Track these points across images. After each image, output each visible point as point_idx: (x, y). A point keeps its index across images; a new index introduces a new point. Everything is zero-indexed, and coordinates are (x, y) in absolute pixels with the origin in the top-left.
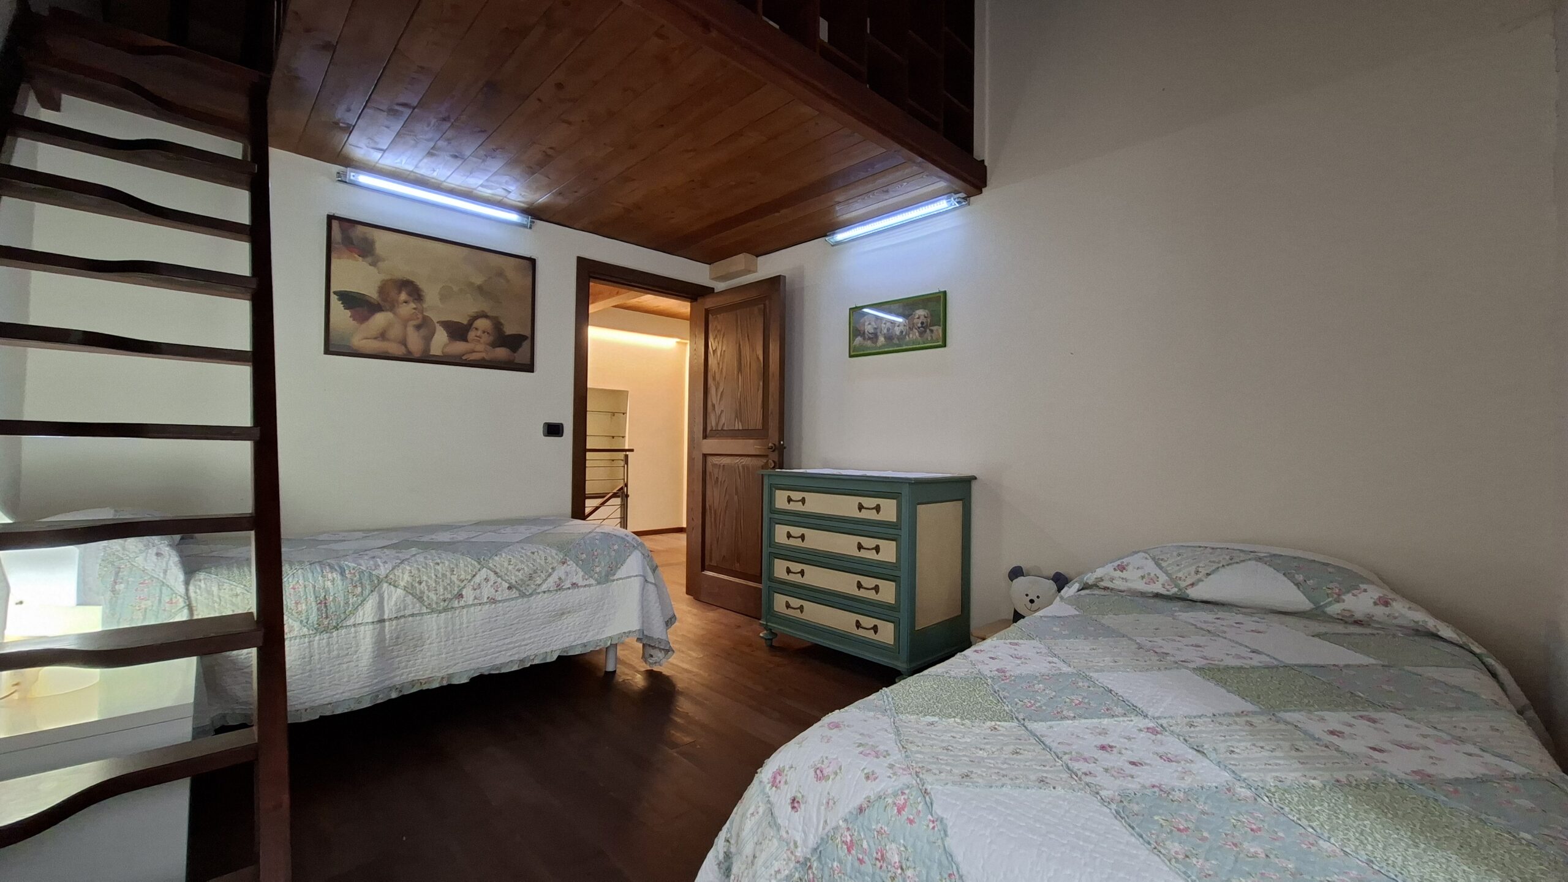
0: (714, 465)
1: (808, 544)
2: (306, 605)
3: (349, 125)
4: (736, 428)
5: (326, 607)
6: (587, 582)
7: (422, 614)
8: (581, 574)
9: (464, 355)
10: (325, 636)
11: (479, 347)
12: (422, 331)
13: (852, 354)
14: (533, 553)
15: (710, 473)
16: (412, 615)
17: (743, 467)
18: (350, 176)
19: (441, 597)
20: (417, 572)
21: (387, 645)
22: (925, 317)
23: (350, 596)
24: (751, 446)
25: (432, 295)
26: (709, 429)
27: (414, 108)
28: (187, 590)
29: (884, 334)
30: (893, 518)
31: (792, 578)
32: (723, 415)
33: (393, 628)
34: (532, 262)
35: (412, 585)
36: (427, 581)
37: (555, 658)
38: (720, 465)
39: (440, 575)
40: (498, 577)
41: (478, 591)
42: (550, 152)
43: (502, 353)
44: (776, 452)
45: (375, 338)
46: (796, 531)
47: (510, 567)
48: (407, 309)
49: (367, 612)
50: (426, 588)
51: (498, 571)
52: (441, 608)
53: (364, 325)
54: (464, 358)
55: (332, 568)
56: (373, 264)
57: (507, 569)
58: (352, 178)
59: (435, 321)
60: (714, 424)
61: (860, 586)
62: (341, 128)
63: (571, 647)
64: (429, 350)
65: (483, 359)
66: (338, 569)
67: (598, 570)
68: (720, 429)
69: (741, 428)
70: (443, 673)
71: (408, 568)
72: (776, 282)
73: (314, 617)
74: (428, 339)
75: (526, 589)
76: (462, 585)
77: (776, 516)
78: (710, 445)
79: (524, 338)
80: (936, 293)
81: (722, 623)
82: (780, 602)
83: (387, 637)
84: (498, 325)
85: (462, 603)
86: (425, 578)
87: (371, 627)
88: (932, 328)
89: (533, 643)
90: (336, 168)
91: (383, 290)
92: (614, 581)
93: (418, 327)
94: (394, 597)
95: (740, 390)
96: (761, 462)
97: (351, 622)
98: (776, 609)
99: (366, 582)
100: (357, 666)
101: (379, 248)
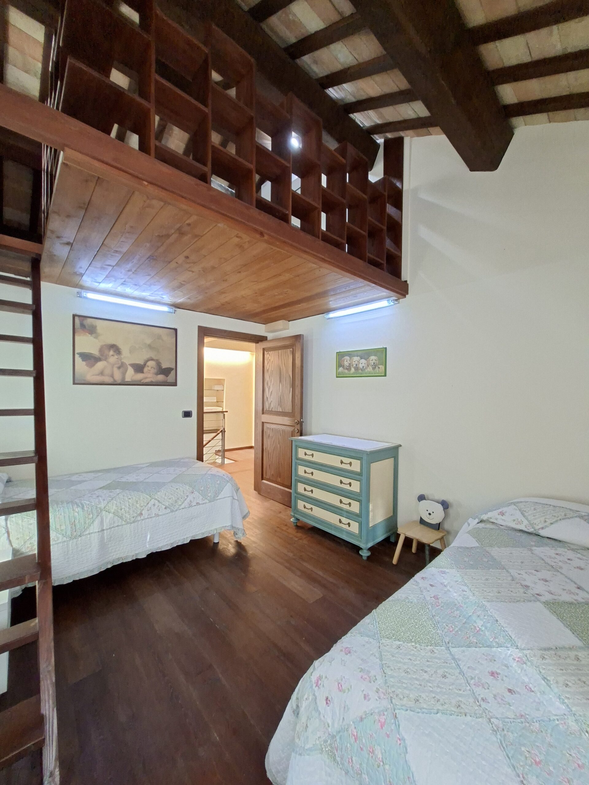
0: (268, 428)
1: (315, 477)
2: (65, 526)
3: (81, 273)
4: (279, 411)
5: (75, 526)
6: (204, 502)
7: (123, 525)
8: (201, 497)
9: (142, 380)
10: (75, 540)
11: (149, 375)
12: (121, 369)
13: (338, 376)
14: (177, 489)
15: (266, 432)
16: (118, 526)
17: (282, 430)
18: (83, 294)
19: (132, 516)
20: (119, 504)
21: (105, 542)
22: (376, 360)
23: (87, 519)
24: (286, 420)
25: (125, 352)
26: (265, 409)
27: (114, 266)
28: (6, 523)
29: (354, 367)
30: (358, 470)
31: (306, 493)
32: (272, 404)
33: (109, 533)
34: (176, 330)
35: (117, 511)
36: (124, 508)
37: (188, 541)
38: (271, 428)
39: (131, 505)
40: (160, 503)
41: (150, 511)
42: (183, 283)
43: (161, 378)
44: (299, 425)
45: (98, 375)
46: (309, 470)
47: (166, 498)
48: (113, 359)
49: (95, 527)
50: (124, 512)
51: (159, 500)
52: (132, 521)
53: (93, 368)
54: (142, 381)
55: (78, 506)
56: (96, 337)
57: (164, 498)
58: (84, 295)
59: (127, 364)
60: (267, 408)
61: (341, 502)
62: (78, 275)
63: (197, 535)
64: (125, 379)
65: (152, 382)
66: (81, 506)
67: (209, 495)
68: (270, 410)
69: (281, 411)
70: (133, 554)
71: (115, 502)
72: (298, 338)
73: (69, 533)
74: (124, 374)
75: (174, 508)
76: (142, 508)
77: (299, 461)
78: (265, 418)
79: (172, 369)
80: (381, 348)
81: (271, 510)
82: (301, 504)
83: (106, 538)
84: (159, 364)
85: (142, 518)
86: (123, 507)
87: (98, 534)
88: (379, 366)
89: (178, 534)
90: (77, 290)
91: (101, 350)
92: (217, 500)
93: (119, 368)
94: (108, 518)
95: (281, 391)
96: (291, 429)
97: (87, 532)
98: (298, 508)
99: (95, 512)
100: (91, 554)
101: (99, 330)
